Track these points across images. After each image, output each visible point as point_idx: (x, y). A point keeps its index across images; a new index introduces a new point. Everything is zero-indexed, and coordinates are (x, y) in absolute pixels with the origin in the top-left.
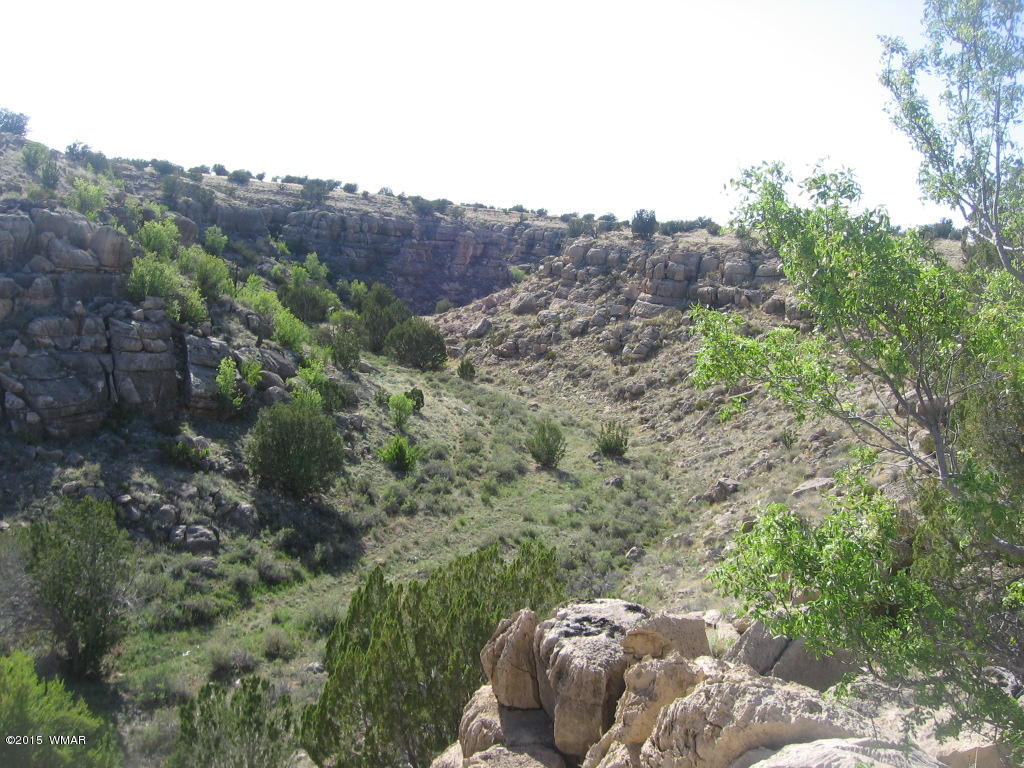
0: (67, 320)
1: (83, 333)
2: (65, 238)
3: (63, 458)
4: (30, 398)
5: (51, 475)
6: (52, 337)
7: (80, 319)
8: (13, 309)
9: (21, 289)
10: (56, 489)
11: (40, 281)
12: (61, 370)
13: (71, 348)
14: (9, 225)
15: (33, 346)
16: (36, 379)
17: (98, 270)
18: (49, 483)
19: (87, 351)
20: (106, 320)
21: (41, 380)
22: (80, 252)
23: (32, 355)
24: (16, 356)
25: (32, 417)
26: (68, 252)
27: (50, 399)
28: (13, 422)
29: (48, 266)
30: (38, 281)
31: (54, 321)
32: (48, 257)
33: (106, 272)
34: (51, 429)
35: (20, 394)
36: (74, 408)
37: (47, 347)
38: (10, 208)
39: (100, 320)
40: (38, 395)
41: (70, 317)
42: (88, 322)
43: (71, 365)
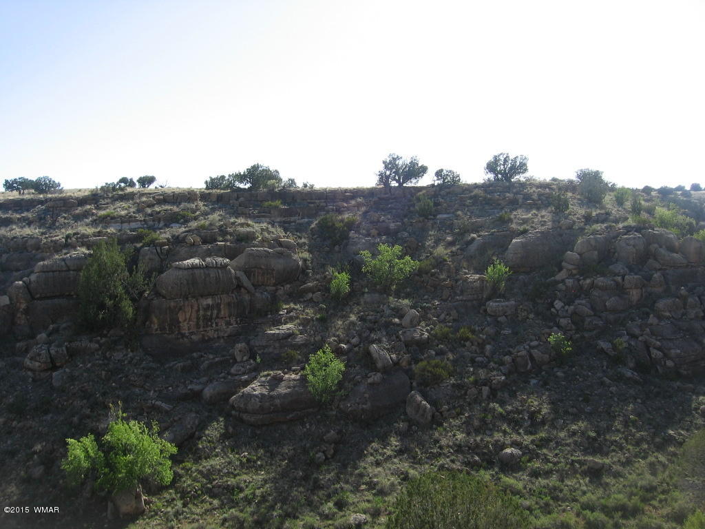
0: (677, 300)
1: (688, 307)
2: (664, 247)
3: (694, 390)
4: (666, 351)
5: (690, 400)
6: (670, 312)
7: (684, 299)
8: (642, 295)
9: (645, 282)
10: (696, 409)
11: (656, 275)
12: (679, 333)
13: (681, 318)
14: (632, 242)
15: (660, 318)
16: (667, 339)
17: (687, 266)
18: (690, 406)
19: (691, 319)
20: (699, 297)
21: (670, 339)
22: (675, 255)
23: (662, 323)
24: (651, 325)
25: (670, 363)
26: (669, 256)
27: (679, 351)
28: (658, 367)
29: (657, 266)
30: (655, 275)
31: (669, 301)
32: (656, 259)
33: (692, 266)
34: (682, 371)
35: (659, 349)
36: (693, 357)
37: (668, 318)
38: (628, 231)
39: (697, 299)
40: (670, 349)
41: (678, 297)
42: (690, 300)
43: (685, 328)
